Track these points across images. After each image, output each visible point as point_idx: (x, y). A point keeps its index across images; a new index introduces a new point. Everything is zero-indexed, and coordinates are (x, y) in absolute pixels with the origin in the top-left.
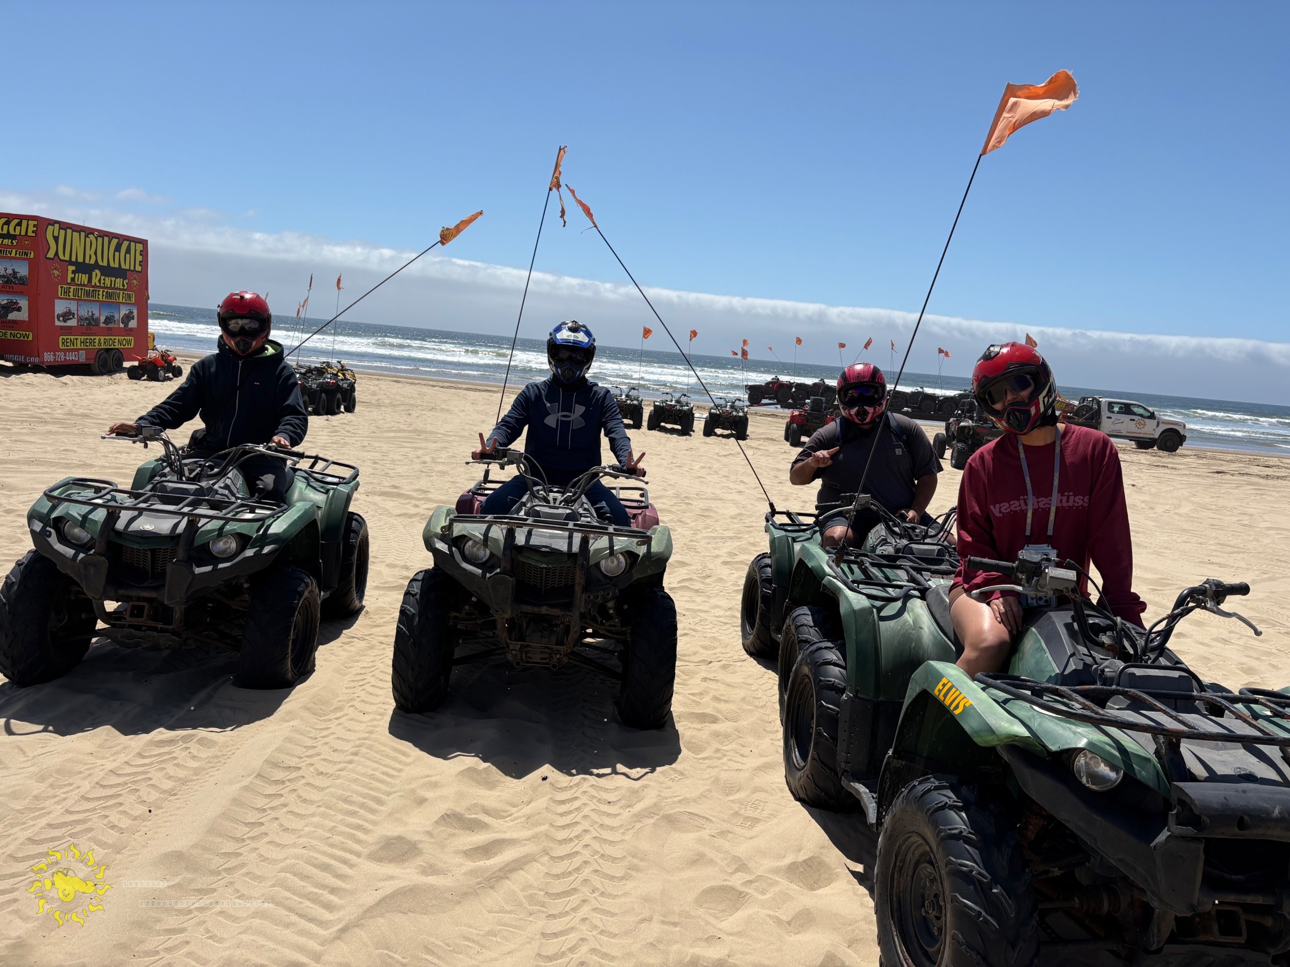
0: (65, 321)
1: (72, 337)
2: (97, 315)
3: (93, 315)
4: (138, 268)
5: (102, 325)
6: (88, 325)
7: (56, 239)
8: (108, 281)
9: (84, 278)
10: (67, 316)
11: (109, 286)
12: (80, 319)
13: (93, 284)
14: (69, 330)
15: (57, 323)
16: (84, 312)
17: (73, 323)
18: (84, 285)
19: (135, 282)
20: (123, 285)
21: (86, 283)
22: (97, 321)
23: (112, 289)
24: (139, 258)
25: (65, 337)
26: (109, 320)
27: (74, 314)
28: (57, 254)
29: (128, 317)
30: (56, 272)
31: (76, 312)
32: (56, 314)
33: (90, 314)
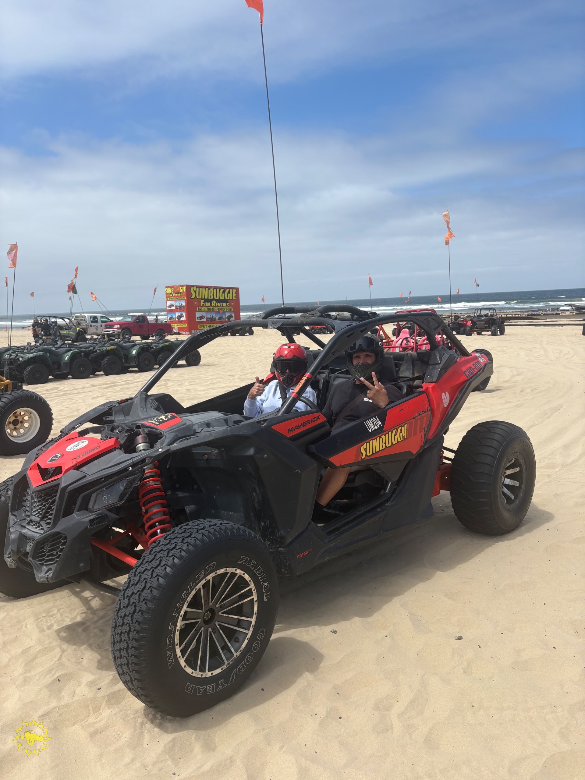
0: (201, 319)
1: (204, 325)
2: (214, 316)
3: (213, 317)
4: (234, 298)
5: (217, 320)
6: (211, 320)
7: (195, 292)
8: (219, 304)
9: (209, 304)
10: (201, 318)
11: (220, 306)
12: (207, 318)
13: (212, 306)
14: (203, 323)
15: (197, 320)
16: (209, 316)
17: (204, 320)
18: (208, 306)
19: (233, 304)
20: (227, 305)
21: (209, 306)
22: (215, 319)
23: (222, 307)
24: (234, 295)
25: (201, 325)
26: (220, 318)
27: (204, 317)
28: (196, 296)
29: (230, 317)
30: (196, 303)
31: (205, 316)
32: (196, 317)
33: (212, 316)
